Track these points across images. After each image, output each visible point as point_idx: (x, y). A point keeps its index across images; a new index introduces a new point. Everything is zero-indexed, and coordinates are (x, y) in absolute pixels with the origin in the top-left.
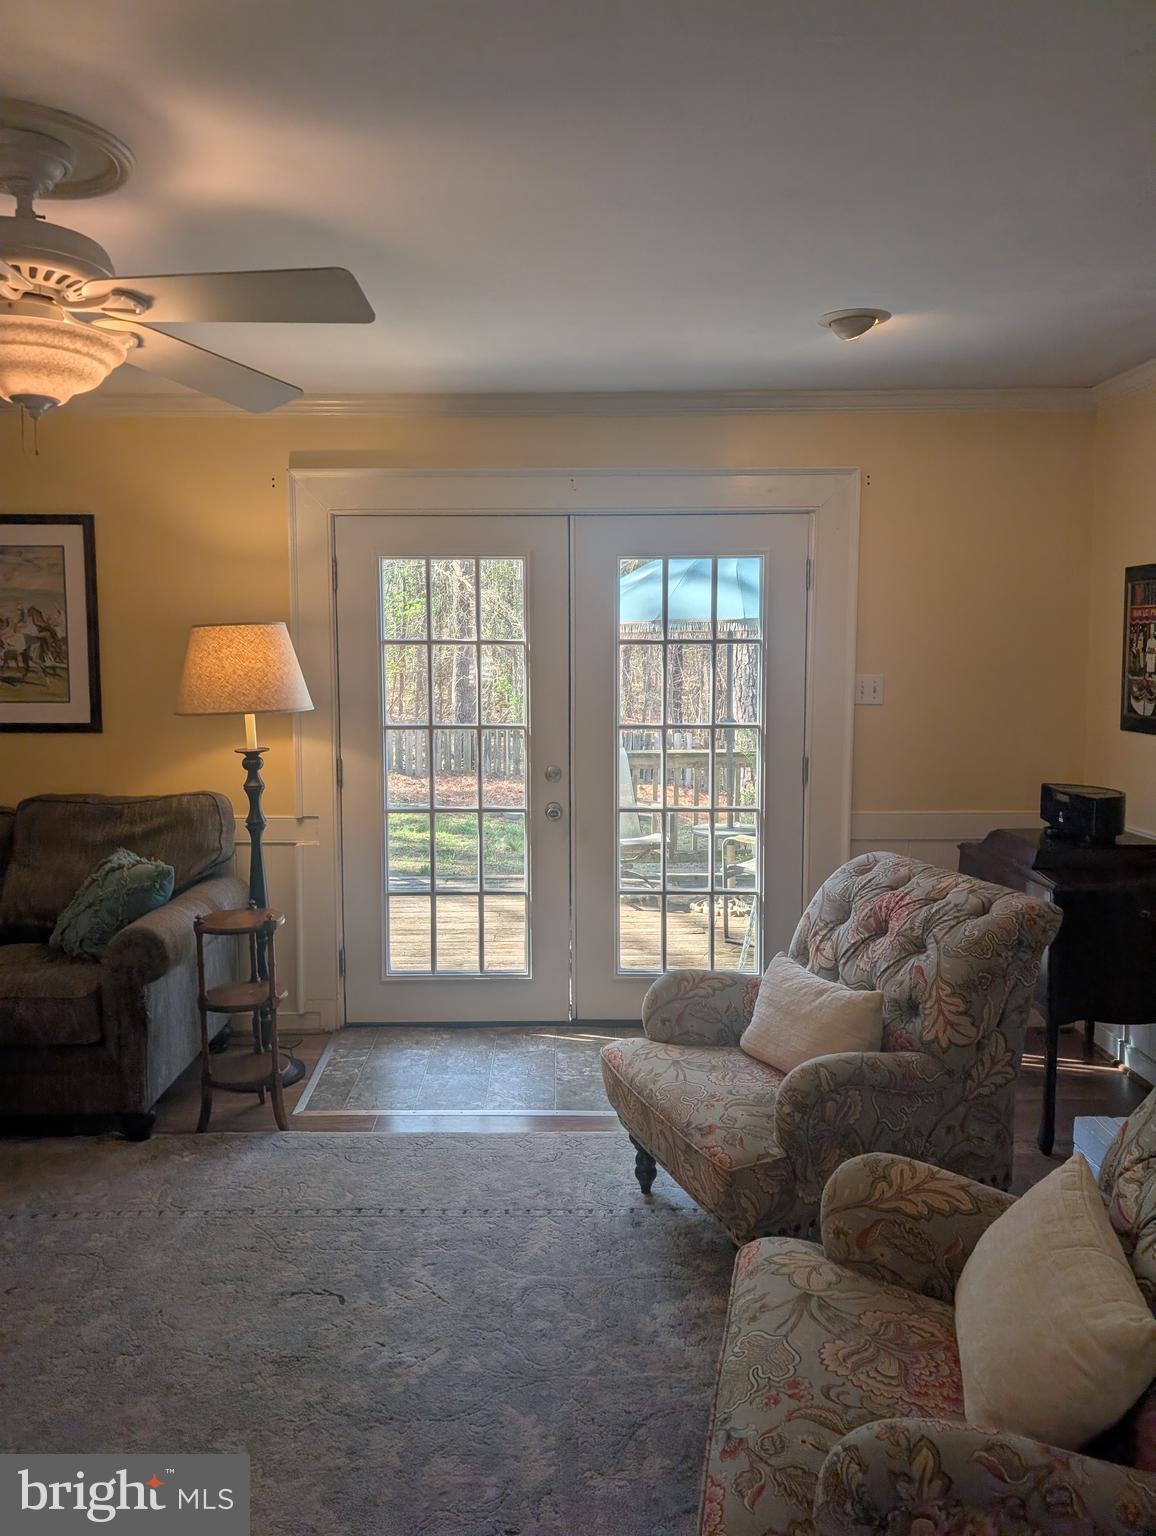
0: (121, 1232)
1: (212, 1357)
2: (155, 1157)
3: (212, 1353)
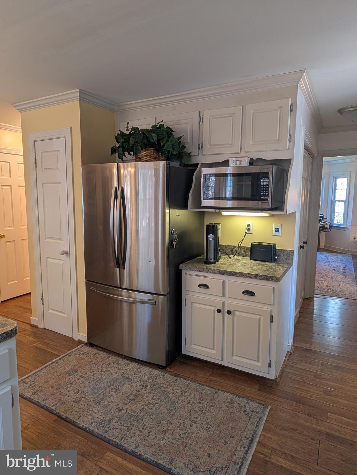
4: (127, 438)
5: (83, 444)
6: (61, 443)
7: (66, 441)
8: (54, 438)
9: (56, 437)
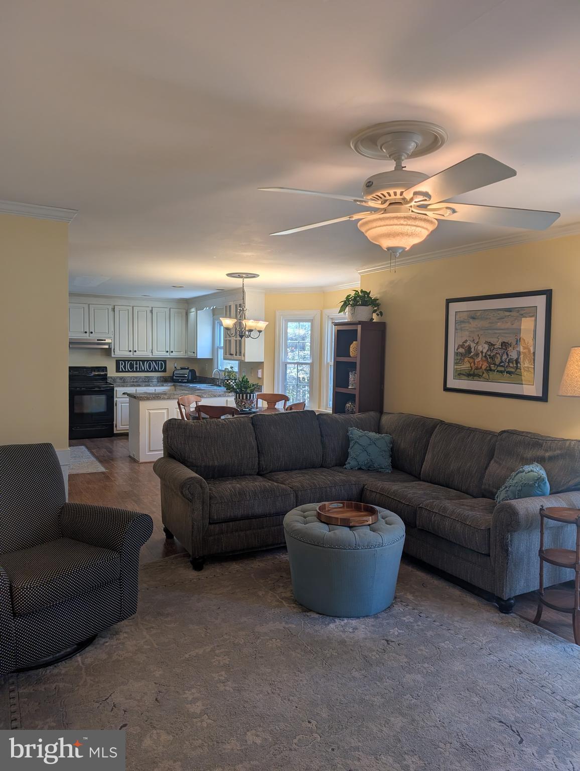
0: (457, 647)
1: (440, 721)
2: (502, 624)
3: (441, 720)
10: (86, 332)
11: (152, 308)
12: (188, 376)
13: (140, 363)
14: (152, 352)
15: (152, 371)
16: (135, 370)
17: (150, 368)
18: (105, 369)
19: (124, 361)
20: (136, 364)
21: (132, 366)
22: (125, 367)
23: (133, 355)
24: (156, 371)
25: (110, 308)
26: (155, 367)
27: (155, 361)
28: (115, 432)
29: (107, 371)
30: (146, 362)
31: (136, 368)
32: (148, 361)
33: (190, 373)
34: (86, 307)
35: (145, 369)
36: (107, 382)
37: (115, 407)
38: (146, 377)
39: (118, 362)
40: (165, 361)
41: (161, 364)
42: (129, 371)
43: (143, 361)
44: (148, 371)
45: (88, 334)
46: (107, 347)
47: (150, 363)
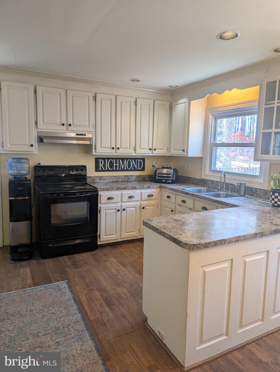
4: (75, 321)
5: (101, 331)
6: (113, 339)
7: (110, 339)
8: (115, 345)
9: (114, 345)
10: (63, 125)
11: (136, 99)
12: (173, 176)
13: (119, 161)
14: (135, 150)
15: (131, 170)
16: (114, 169)
17: (129, 167)
18: (84, 168)
19: (104, 159)
20: (116, 163)
21: (111, 165)
22: (104, 165)
23: (116, 152)
24: (135, 170)
25: (91, 95)
26: (134, 166)
27: (135, 159)
28: (99, 243)
29: (86, 170)
30: (125, 160)
31: (116, 166)
32: (127, 159)
33: (175, 172)
34: (63, 92)
35: (124, 168)
36: (86, 184)
37: (99, 214)
38: (125, 176)
39: (97, 160)
40: (143, 159)
41: (140, 162)
42: (108, 170)
43: (123, 159)
44: (127, 170)
45: (65, 126)
46: (88, 142)
47: (129, 162)
